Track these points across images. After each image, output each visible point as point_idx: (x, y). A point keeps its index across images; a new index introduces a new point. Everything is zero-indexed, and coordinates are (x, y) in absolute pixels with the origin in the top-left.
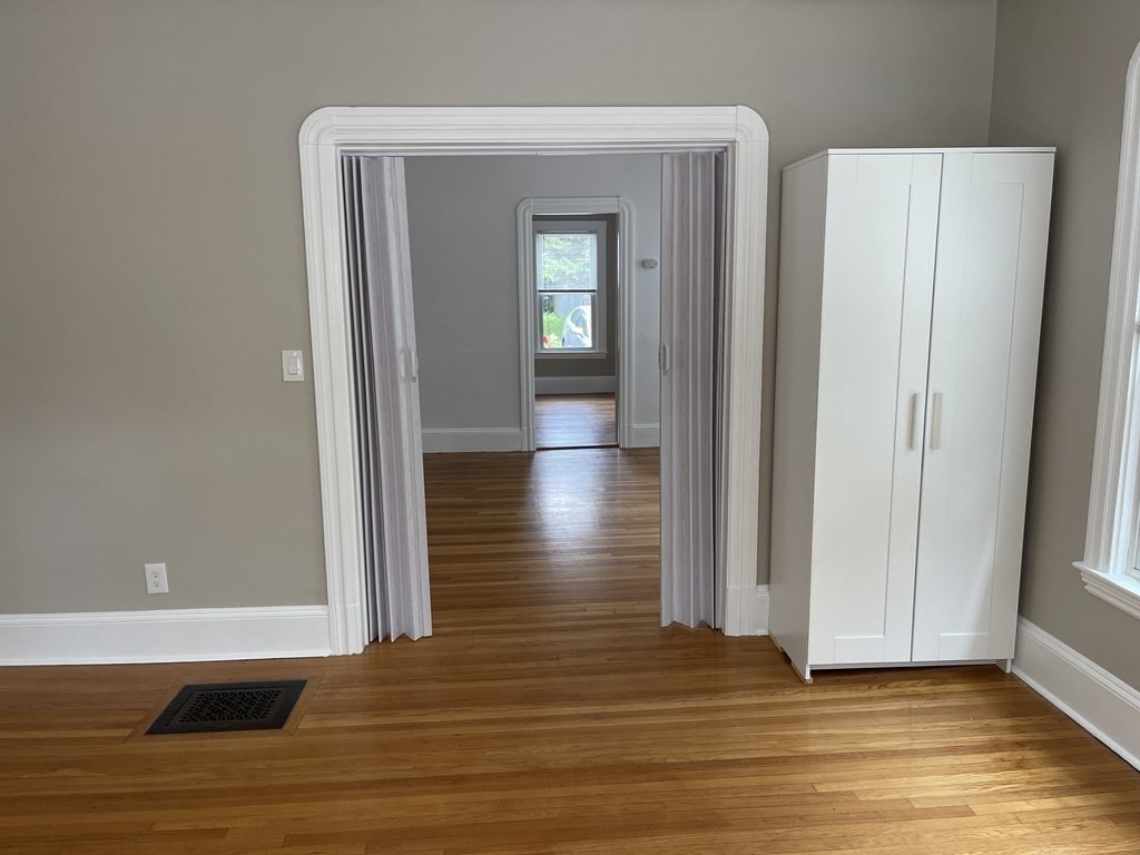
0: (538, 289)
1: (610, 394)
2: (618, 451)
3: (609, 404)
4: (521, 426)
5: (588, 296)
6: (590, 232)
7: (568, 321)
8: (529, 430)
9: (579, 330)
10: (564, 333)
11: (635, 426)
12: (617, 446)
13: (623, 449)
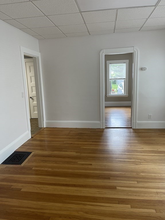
0: (110, 79)
1: (129, 107)
2: (132, 130)
3: (129, 110)
4: (100, 121)
5: (123, 80)
6: (124, 63)
7: (119, 86)
8: (103, 122)
9: (121, 88)
10: (118, 89)
11: (137, 122)
12: (131, 128)
13: (133, 129)
